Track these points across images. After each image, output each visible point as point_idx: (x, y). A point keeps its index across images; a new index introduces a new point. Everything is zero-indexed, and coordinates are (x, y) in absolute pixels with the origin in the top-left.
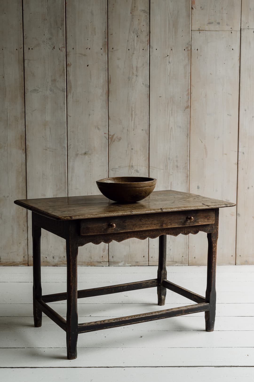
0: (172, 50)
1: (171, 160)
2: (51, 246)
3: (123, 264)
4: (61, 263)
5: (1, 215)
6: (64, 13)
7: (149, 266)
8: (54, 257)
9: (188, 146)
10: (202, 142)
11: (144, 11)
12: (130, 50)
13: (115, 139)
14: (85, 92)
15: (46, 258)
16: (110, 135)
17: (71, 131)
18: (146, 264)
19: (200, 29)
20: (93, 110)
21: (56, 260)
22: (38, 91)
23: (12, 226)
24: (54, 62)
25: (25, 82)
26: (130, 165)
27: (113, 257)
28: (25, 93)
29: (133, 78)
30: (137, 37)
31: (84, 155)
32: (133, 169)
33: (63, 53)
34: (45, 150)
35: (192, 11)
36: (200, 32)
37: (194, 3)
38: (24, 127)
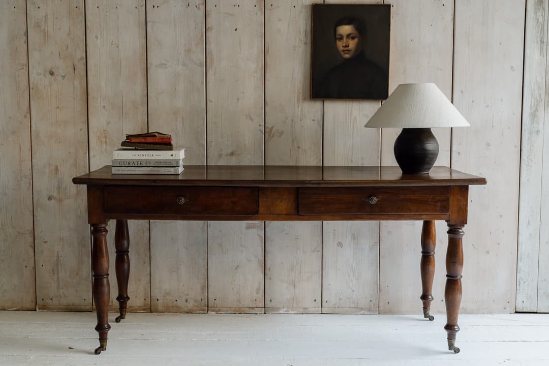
1: (354, 163)
2: (183, 285)
3: (286, 311)
4: (198, 308)
7: (322, 314)
8: (188, 300)
9: (379, 143)
12: (295, 7)
13: (274, 134)
14: (232, 66)
15: (176, 301)
16: (268, 128)
17: (212, 123)
18: (318, 311)
20: (243, 93)
21: (191, 305)
22: (166, 67)
24: (189, 25)
25: (148, 53)
27: (271, 301)
28: (148, 69)
29: (300, 47)
31: (231, 157)
33: (201, 13)
38: (146, 117)
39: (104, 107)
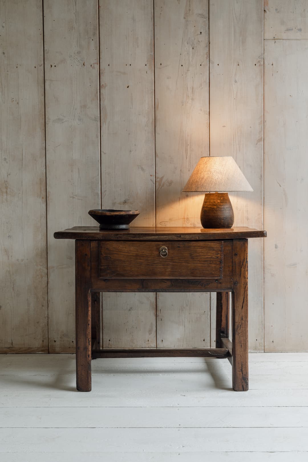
0: (238, 65)
1: (239, 210)
5: (14, 285)
6: (97, 18)
9: (262, 190)
10: (280, 186)
11: (202, 16)
12: (183, 65)
13: (164, 183)
14: (124, 121)
15: (72, 343)
16: (158, 178)
17: (106, 173)
19: (276, 38)
20: (135, 145)
22: (63, 122)
23: (28, 299)
24: (84, 83)
25: (46, 109)
26: (184, 216)
27: (162, 341)
28: (46, 124)
29: (187, 102)
30: (193, 49)
31: (123, 204)
32: (189, 223)
33: (96, 72)
34: (71, 198)
35: (265, 14)
36: (275, 42)
37: (268, 3)
38: (44, 168)
39: (5, 159)
